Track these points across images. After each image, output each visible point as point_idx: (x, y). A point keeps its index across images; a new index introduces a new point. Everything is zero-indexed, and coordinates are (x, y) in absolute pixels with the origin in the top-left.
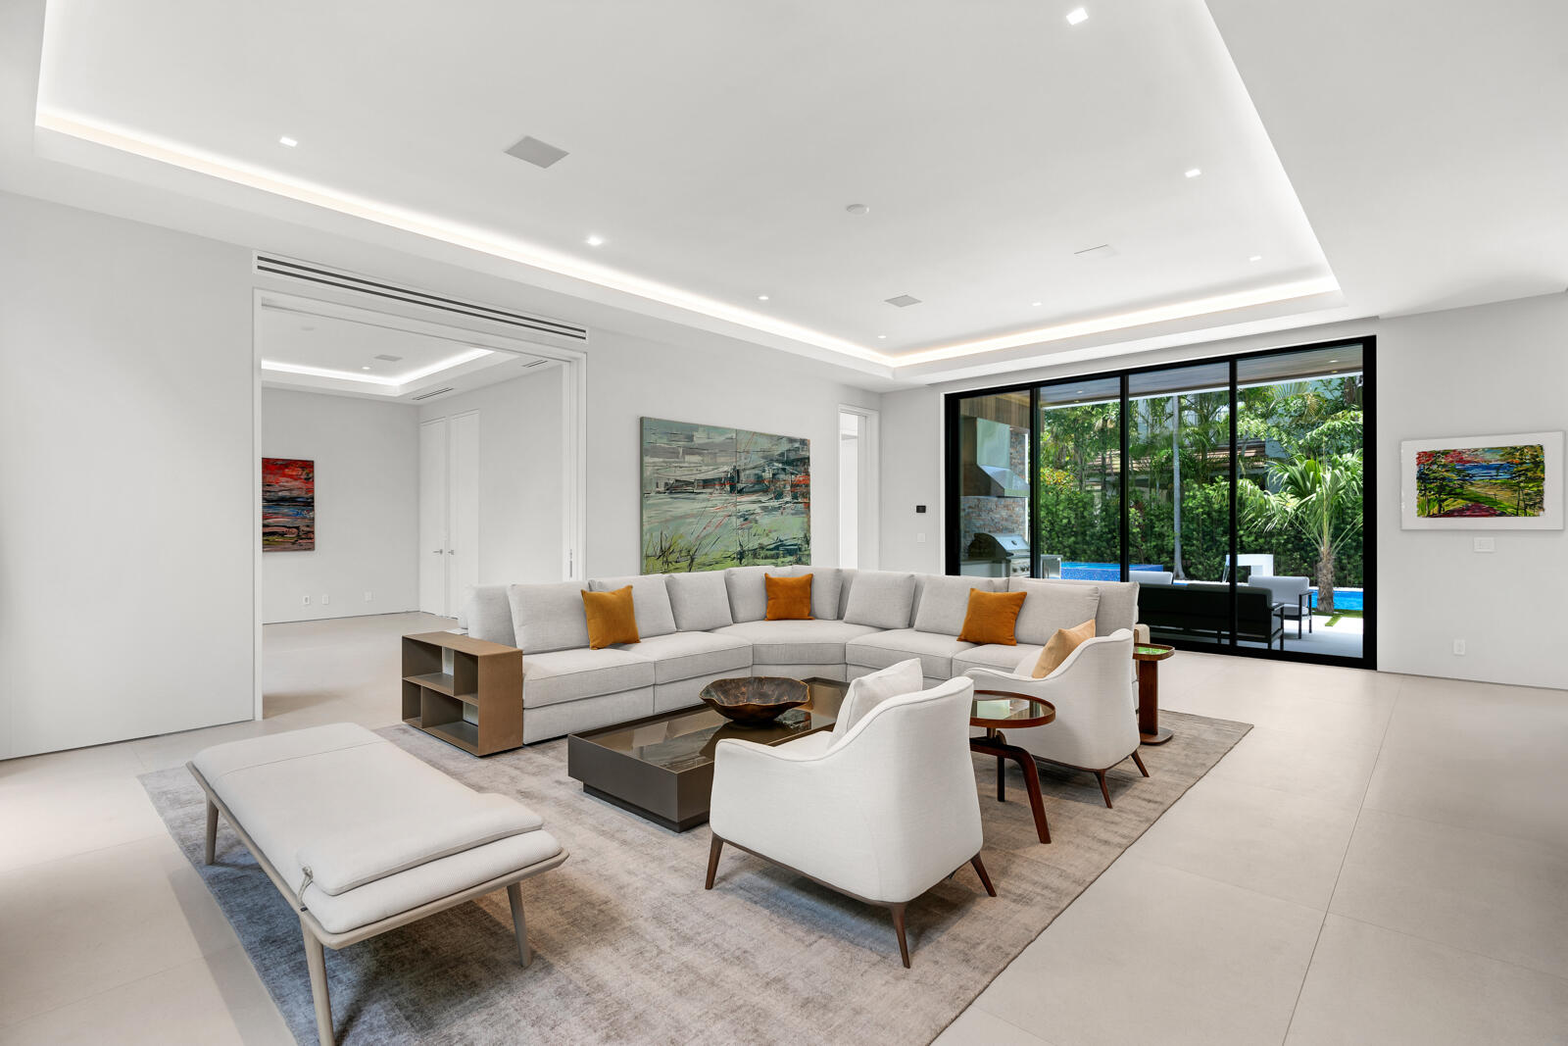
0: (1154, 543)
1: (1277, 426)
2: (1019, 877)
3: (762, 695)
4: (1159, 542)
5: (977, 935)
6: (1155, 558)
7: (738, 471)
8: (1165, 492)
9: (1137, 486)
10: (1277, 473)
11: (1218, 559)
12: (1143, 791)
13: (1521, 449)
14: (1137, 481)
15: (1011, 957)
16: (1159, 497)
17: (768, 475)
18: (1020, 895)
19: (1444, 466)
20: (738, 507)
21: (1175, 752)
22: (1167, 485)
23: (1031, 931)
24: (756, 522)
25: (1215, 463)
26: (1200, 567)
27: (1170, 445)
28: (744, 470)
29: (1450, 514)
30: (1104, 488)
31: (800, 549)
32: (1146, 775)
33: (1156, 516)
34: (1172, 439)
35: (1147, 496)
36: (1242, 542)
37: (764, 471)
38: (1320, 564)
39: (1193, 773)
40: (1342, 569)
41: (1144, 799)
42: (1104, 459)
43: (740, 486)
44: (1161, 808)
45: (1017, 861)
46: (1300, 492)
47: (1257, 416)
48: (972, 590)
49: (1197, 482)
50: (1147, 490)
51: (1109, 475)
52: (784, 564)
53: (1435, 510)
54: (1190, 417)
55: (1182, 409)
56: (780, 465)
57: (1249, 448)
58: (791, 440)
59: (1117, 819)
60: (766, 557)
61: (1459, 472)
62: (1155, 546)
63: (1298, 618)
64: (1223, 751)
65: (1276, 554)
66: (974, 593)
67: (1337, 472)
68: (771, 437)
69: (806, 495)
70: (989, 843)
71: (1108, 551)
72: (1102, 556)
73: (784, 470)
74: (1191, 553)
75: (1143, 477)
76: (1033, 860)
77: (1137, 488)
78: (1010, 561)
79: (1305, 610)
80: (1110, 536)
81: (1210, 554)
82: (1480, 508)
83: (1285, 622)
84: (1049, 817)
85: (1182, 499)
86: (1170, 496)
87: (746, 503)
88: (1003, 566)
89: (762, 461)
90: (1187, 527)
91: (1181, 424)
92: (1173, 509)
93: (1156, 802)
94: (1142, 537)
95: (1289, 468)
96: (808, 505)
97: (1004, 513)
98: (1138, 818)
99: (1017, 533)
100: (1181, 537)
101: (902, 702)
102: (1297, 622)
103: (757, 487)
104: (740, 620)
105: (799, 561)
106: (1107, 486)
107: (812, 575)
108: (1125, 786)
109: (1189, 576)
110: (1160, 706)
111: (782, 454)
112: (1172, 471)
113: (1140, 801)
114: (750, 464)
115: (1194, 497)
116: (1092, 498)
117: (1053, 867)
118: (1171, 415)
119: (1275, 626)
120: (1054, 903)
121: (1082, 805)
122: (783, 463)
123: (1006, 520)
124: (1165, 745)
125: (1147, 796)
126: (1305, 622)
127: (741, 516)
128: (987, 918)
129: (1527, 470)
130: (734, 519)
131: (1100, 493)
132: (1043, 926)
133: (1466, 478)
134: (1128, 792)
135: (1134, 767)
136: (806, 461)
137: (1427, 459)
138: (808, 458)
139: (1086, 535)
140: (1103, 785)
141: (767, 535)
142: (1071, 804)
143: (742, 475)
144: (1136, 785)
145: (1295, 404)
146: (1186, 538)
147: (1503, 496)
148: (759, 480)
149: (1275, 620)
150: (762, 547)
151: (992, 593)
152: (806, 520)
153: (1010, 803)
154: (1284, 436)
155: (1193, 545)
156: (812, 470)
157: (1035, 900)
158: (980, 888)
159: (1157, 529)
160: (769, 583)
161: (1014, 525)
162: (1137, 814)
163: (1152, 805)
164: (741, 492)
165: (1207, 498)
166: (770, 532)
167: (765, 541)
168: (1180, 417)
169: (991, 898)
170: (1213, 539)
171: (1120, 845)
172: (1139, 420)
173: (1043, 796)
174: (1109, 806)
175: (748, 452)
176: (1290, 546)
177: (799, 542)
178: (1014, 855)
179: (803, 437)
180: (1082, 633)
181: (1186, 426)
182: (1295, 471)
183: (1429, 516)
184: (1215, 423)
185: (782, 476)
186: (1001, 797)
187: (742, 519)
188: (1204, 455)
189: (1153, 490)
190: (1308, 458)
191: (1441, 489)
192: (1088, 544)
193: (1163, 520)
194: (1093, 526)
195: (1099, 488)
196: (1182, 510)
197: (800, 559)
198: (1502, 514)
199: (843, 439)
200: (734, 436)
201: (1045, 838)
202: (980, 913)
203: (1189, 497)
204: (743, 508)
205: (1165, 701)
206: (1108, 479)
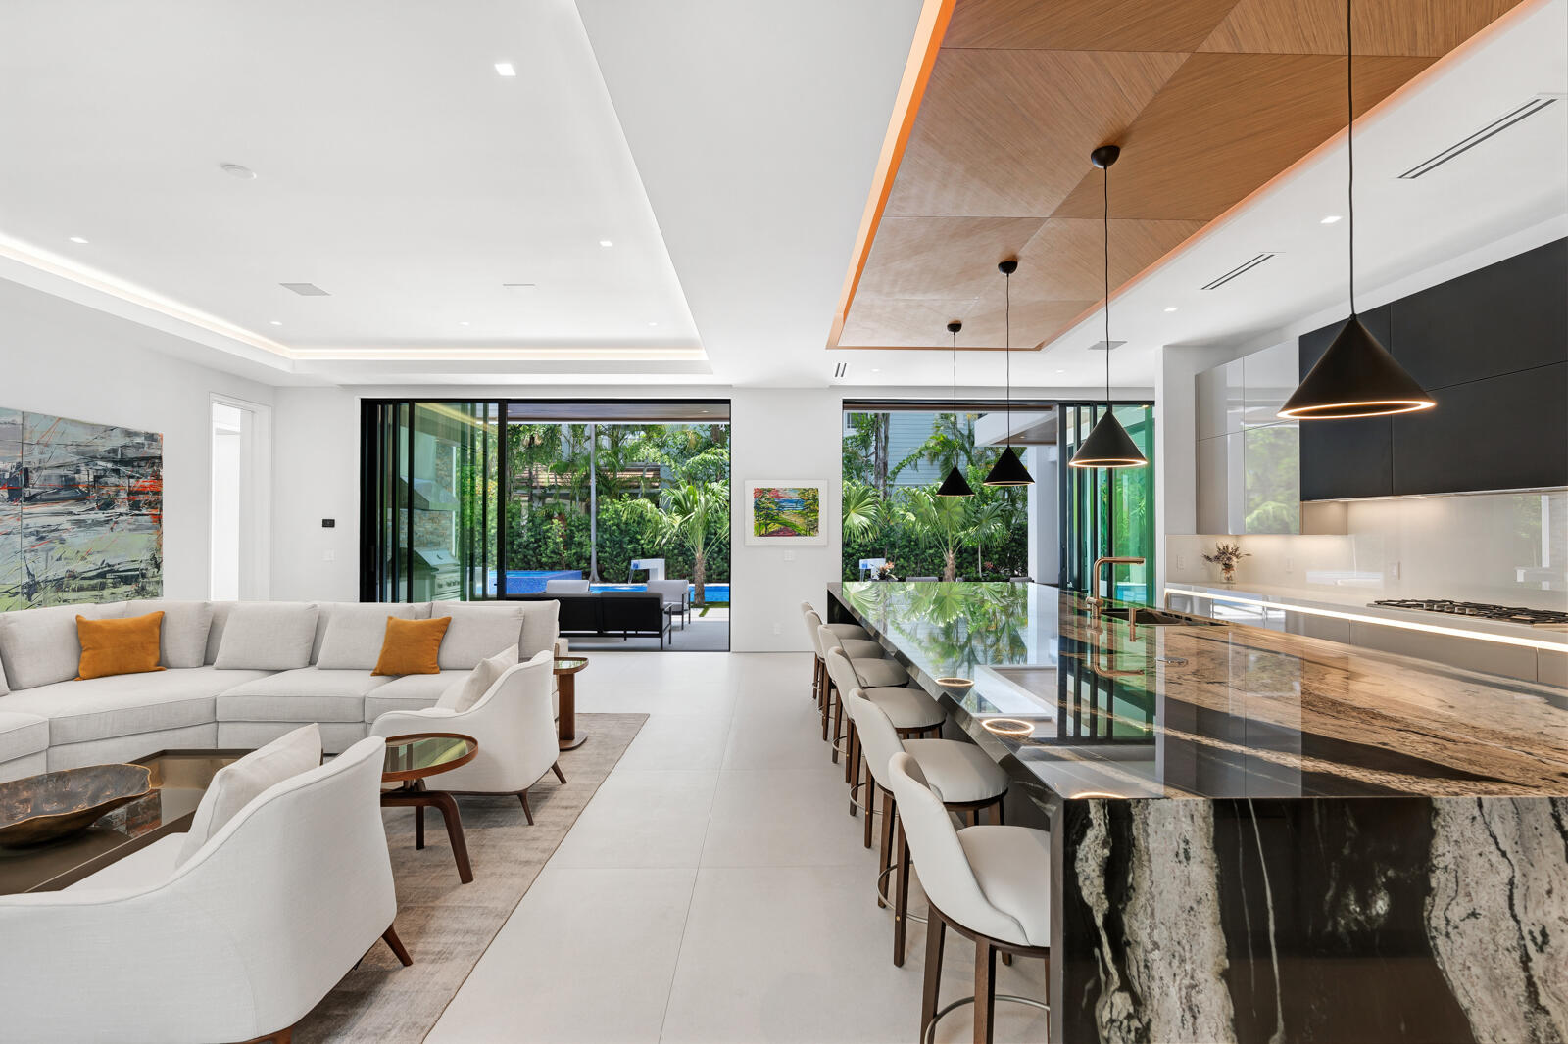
0: (574, 551)
1: (668, 454)
2: (440, 932)
3: (64, 797)
4: (579, 550)
5: (389, 1021)
6: (575, 564)
7: (26, 471)
8: (584, 504)
9: (560, 498)
10: (667, 494)
11: (625, 564)
12: (562, 799)
13: (808, 490)
14: (560, 494)
15: (427, 1029)
16: (578, 510)
17: (85, 477)
18: (439, 952)
19: (769, 499)
20: (25, 522)
21: (589, 752)
22: (585, 499)
23: (450, 990)
24: (62, 541)
25: (625, 482)
26: (611, 571)
27: (588, 464)
28: (39, 469)
29: (772, 534)
30: (531, 500)
31: (144, 576)
32: (564, 782)
33: (576, 527)
34: (589, 459)
35: (568, 508)
36: (643, 549)
37: (78, 472)
38: (696, 568)
39: (602, 771)
40: (710, 569)
41: (563, 807)
42: (531, 473)
43: (28, 491)
44: (577, 812)
45: (437, 913)
46: (684, 512)
47: (654, 445)
48: (390, 618)
49: (609, 497)
50: (568, 502)
51: (535, 487)
52: (114, 597)
53: (764, 532)
54: (605, 441)
55: (597, 434)
56: (110, 466)
57: (648, 471)
58: (129, 433)
59: (538, 835)
60: (81, 589)
61: (777, 504)
62: (575, 554)
63: (681, 613)
64: (627, 743)
65: (667, 558)
66: (391, 622)
67: (707, 496)
68: (93, 427)
69: (157, 504)
70: (404, 906)
71: (534, 559)
72: (528, 563)
73: (117, 472)
74: (604, 560)
75: (566, 491)
76: (454, 908)
77: (560, 501)
78: (435, 576)
79: (686, 606)
80: (536, 545)
81: (619, 559)
82: (788, 530)
83: (673, 616)
84: (471, 852)
85: (598, 513)
86: (588, 509)
87: (40, 515)
88: (428, 582)
89: (75, 459)
90: (602, 536)
91: (598, 447)
92: (590, 521)
93: (572, 807)
94: (564, 546)
95: (675, 491)
96: (158, 519)
97: (429, 526)
98: (557, 828)
99: (444, 546)
100: (597, 545)
101: (289, 788)
102: (681, 616)
103: (63, 494)
104: (24, 686)
105: (141, 592)
106: (534, 498)
107: (163, 613)
108: (546, 798)
109: (603, 579)
110: (577, 710)
111: (114, 451)
112: (589, 488)
113: (557, 811)
114: (48, 462)
115: (607, 510)
116: (520, 510)
117: (475, 908)
118: (589, 438)
119: (665, 623)
120: (475, 949)
121: (505, 829)
122: (115, 462)
123: (432, 533)
124: (579, 749)
125: (564, 803)
126: (686, 616)
127: (32, 534)
128: (401, 994)
129: (811, 505)
130: (17, 538)
131: (527, 504)
132: (463, 978)
133: (781, 509)
134: (548, 804)
135: (554, 777)
136: (155, 461)
137: (760, 493)
138: (160, 458)
139: (514, 544)
140: (525, 802)
141: (84, 559)
142: (495, 831)
143: (34, 477)
144: (556, 794)
145: (680, 438)
146: (600, 546)
147: (798, 521)
148: (69, 483)
149: (665, 616)
150: (73, 576)
151: (413, 621)
152: (154, 537)
153: (431, 848)
154: (673, 463)
155: (605, 552)
156: (165, 472)
157: (455, 952)
158: (393, 961)
159: (576, 538)
160: (84, 632)
161: (441, 539)
162: (554, 823)
163: (569, 811)
164: (32, 499)
165: (617, 512)
166: (89, 554)
167: (79, 567)
168: (596, 440)
169: (408, 967)
170: (621, 547)
171: (539, 862)
172: (563, 438)
173: (464, 831)
174: (531, 823)
175: (47, 445)
176: (676, 552)
177: (143, 566)
178: (433, 908)
179: (151, 430)
180: (506, 660)
181: (601, 450)
182: (679, 494)
183: (761, 535)
184: (625, 448)
185: (113, 480)
186: (420, 845)
187: (34, 538)
188: (615, 475)
189: (574, 502)
190: (689, 484)
191: (768, 516)
192: (516, 552)
193: (582, 530)
194: (520, 535)
195: (527, 499)
196: (597, 521)
197: (143, 588)
198: (799, 535)
199: (217, 434)
200: (19, 420)
201: (467, 877)
202: (392, 992)
203: (603, 510)
204: (36, 523)
205: (581, 705)
206: (534, 491)
